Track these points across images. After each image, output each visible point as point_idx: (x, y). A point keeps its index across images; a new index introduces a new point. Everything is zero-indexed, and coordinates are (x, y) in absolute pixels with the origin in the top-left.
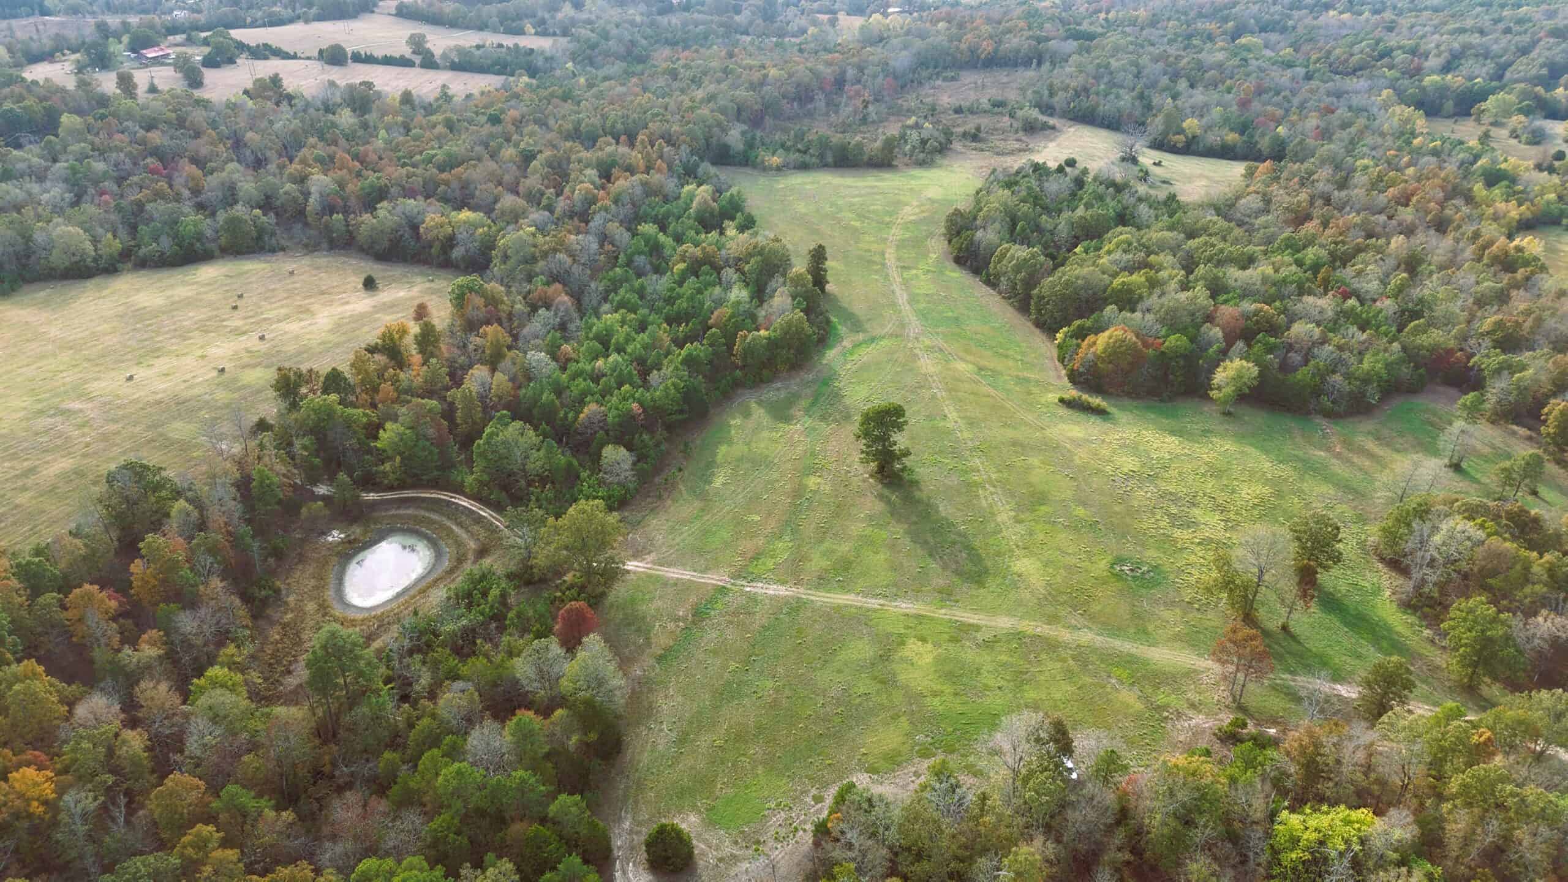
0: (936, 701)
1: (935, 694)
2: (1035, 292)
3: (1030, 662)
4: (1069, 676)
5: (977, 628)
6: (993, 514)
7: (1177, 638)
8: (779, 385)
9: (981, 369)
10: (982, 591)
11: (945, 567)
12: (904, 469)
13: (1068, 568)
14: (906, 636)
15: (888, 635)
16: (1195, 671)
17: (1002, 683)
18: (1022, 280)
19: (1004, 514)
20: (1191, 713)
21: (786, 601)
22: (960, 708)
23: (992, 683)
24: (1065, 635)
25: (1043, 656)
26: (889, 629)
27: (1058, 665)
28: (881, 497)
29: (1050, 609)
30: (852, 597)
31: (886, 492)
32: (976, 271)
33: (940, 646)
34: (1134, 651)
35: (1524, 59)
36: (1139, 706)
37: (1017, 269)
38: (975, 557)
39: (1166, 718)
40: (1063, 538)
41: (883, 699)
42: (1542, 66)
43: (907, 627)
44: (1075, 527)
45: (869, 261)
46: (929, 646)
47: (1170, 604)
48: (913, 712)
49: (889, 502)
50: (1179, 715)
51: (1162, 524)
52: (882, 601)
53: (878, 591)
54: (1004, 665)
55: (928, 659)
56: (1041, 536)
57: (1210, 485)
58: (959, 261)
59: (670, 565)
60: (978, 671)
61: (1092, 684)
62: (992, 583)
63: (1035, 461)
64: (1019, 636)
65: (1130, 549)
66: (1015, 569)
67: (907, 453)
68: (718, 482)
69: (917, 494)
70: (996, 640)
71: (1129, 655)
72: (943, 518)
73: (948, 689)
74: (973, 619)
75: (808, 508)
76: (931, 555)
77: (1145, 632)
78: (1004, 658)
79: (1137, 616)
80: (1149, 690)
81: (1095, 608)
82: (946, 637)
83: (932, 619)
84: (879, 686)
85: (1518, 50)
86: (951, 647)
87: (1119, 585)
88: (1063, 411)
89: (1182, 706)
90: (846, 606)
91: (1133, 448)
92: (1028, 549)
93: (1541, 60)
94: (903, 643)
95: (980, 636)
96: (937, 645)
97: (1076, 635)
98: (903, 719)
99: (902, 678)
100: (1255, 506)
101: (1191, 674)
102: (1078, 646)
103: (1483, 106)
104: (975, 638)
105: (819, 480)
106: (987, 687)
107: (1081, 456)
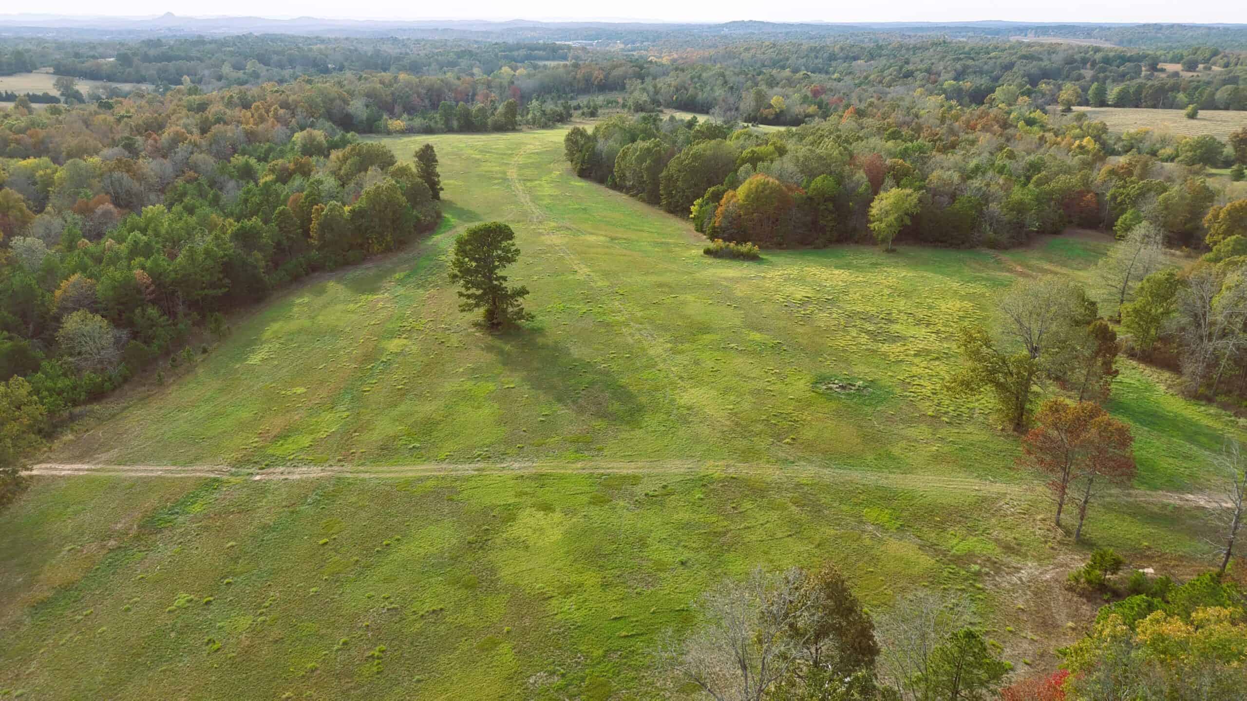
0: (569, 604)
1: (567, 591)
2: (664, 173)
3: (727, 517)
4: (797, 530)
5: (635, 480)
6: (643, 349)
7: (937, 459)
8: (370, 265)
9: (613, 239)
10: (639, 433)
11: (581, 410)
12: (520, 314)
13: (756, 393)
14: (518, 507)
15: (485, 511)
16: (984, 499)
17: (686, 555)
18: (647, 169)
19: (658, 347)
20: (1013, 561)
21: (317, 485)
22: (615, 610)
23: (669, 556)
24: (770, 473)
25: (747, 505)
26: (487, 501)
27: (774, 515)
28: (489, 349)
29: (741, 444)
30: (432, 466)
31: (498, 343)
32: (601, 181)
33: (574, 512)
34: (883, 482)
35: (1009, 73)
36: (926, 561)
37: (641, 159)
38: (622, 394)
39: (978, 574)
40: (739, 362)
41: (469, 617)
42: (1023, 76)
43: (519, 494)
44: (755, 352)
45: (489, 178)
46: (557, 516)
47: (909, 421)
48: (524, 632)
49: (501, 352)
50: (997, 567)
51: (863, 341)
52: (481, 465)
53: (477, 452)
54: (686, 526)
55: (555, 535)
56: (710, 364)
57: (902, 303)
58: (584, 174)
59: (134, 462)
60: (642, 543)
61: (837, 538)
62: (651, 421)
63: (690, 298)
64: (704, 482)
65: (828, 367)
66: (682, 402)
67: (523, 292)
68: (255, 359)
69: (540, 340)
70: (667, 491)
71: (878, 488)
72: (575, 360)
73: (591, 578)
74: (626, 469)
75: (382, 372)
76: (559, 400)
77: (889, 456)
78: (683, 516)
79: (871, 439)
80: (932, 536)
81: (808, 434)
82: (585, 499)
83: (562, 478)
84: (462, 593)
85: (1003, 68)
86: (595, 512)
87: (833, 405)
88: (710, 260)
89: (994, 551)
90: (421, 479)
91: (801, 280)
92: (695, 380)
93: (1022, 72)
94: (512, 518)
95: (640, 490)
96: (569, 512)
97: (789, 471)
98: (505, 647)
99: (506, 574)
100: (961, 318)
101: (984, 504)
102: (799, 485)
103: (993, 96)
104: (632, 494)
105: (405, 342)
106: (661, 566)
107: (740, 291)
